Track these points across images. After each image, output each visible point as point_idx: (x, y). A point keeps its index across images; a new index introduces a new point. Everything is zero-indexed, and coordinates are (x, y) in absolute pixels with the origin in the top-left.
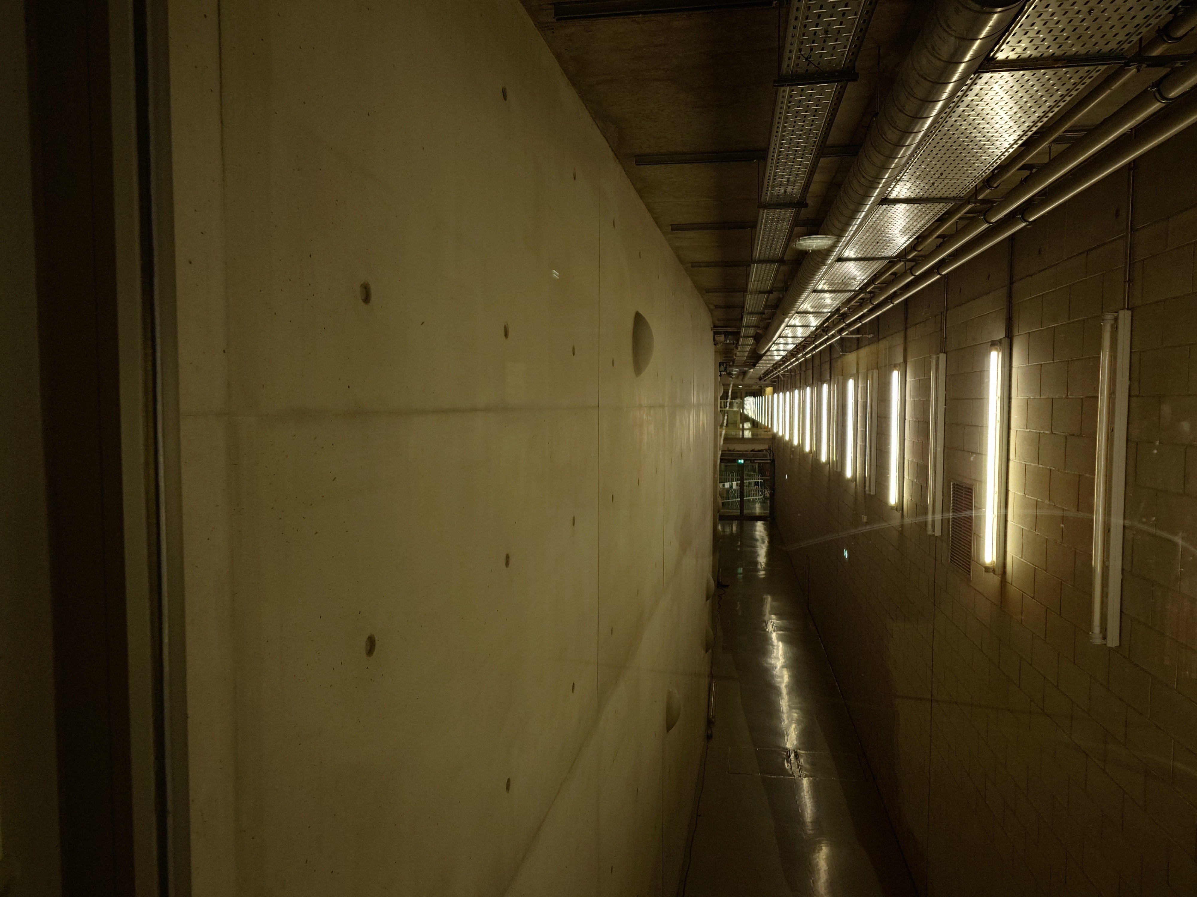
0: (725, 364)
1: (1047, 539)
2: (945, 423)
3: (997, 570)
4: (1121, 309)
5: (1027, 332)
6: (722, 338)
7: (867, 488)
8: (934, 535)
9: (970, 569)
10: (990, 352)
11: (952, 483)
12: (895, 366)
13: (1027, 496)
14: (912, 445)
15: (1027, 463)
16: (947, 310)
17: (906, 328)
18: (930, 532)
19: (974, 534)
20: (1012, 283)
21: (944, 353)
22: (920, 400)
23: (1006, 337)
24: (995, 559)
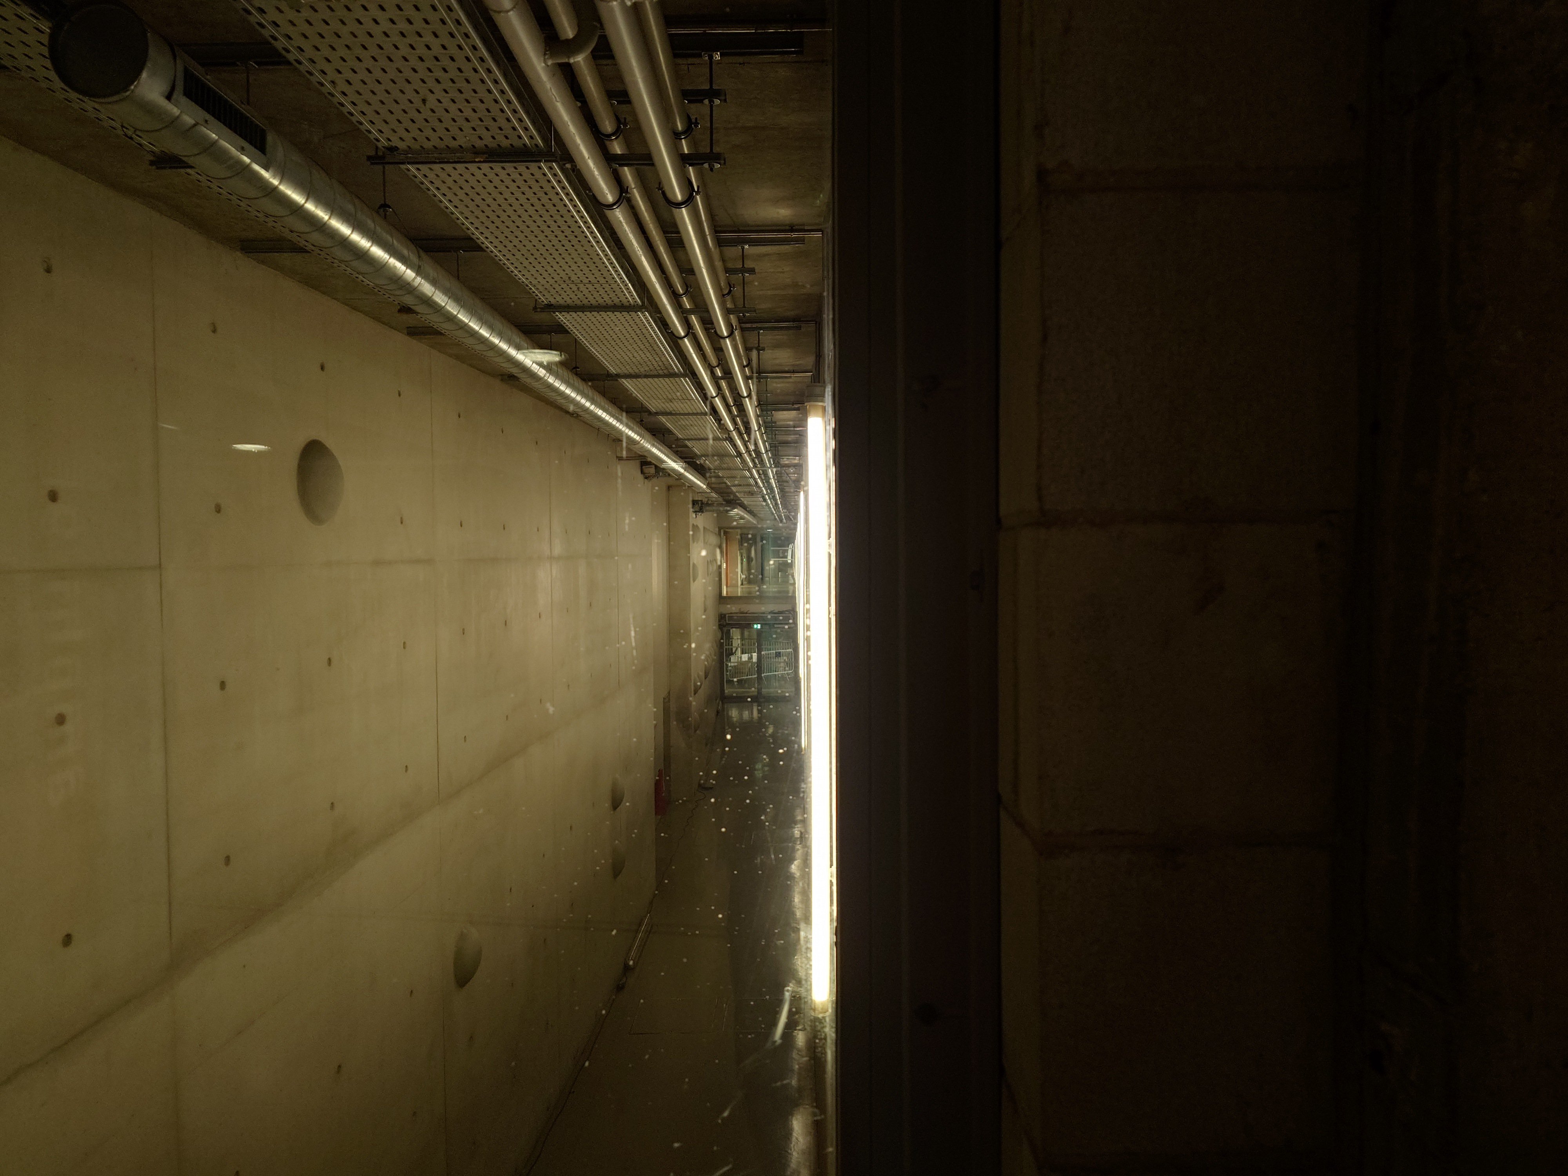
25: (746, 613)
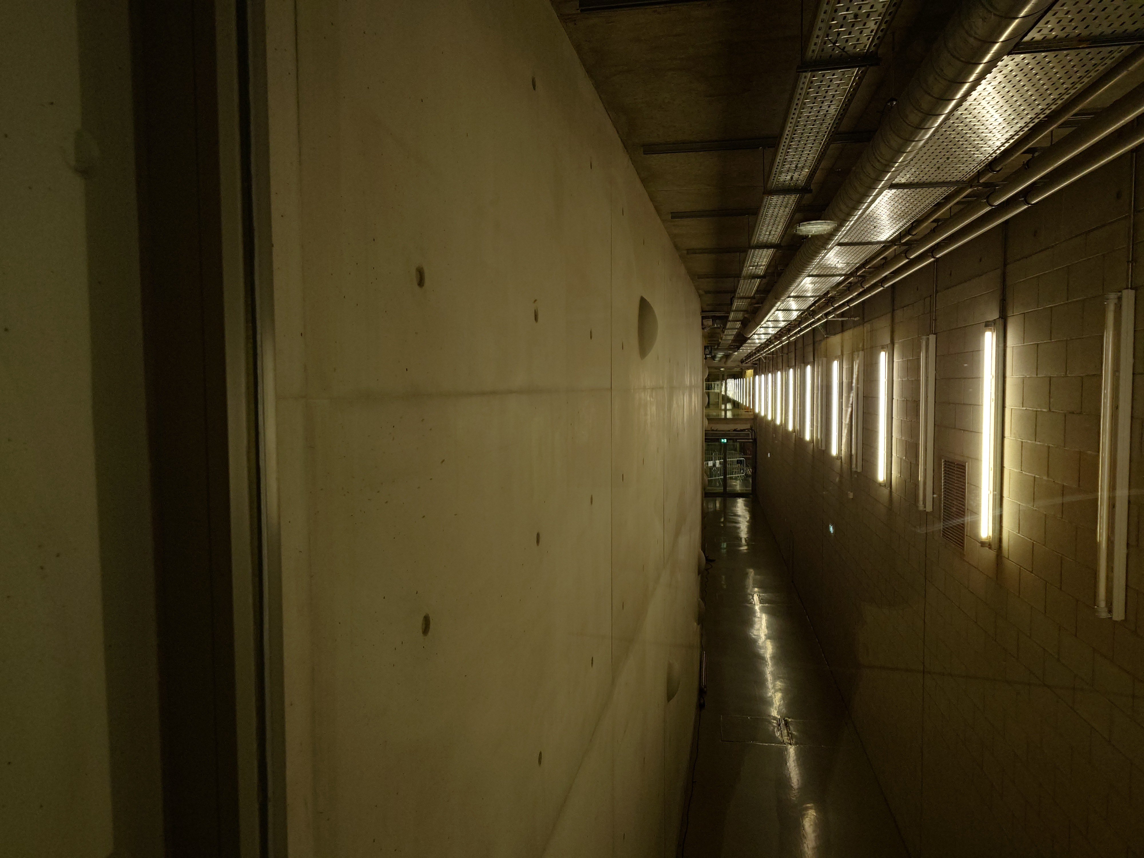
0: (710, 347)
1: (1046, 515)
2: (935, 402)
3: (993, 547)
4: (1125, 289)
5: (1023, 312)
6: (710, 322)
7: (854, 466)
8: (925, 511)
9: (963, 543)
10: (985, 332)
11: (943, 461)
12: (883, 348)
13: (1023, 472)
14: (900, 423)
15: (1023, 441)
16: (937, 292)
17: (893, 310)
18: (921, 507)
19: (967, 509)
20: (1005, 265)
21: (934, 334)
22: (908, 380)
23: (1000, 317)
24: (991, 534)
25: (716, 431)
